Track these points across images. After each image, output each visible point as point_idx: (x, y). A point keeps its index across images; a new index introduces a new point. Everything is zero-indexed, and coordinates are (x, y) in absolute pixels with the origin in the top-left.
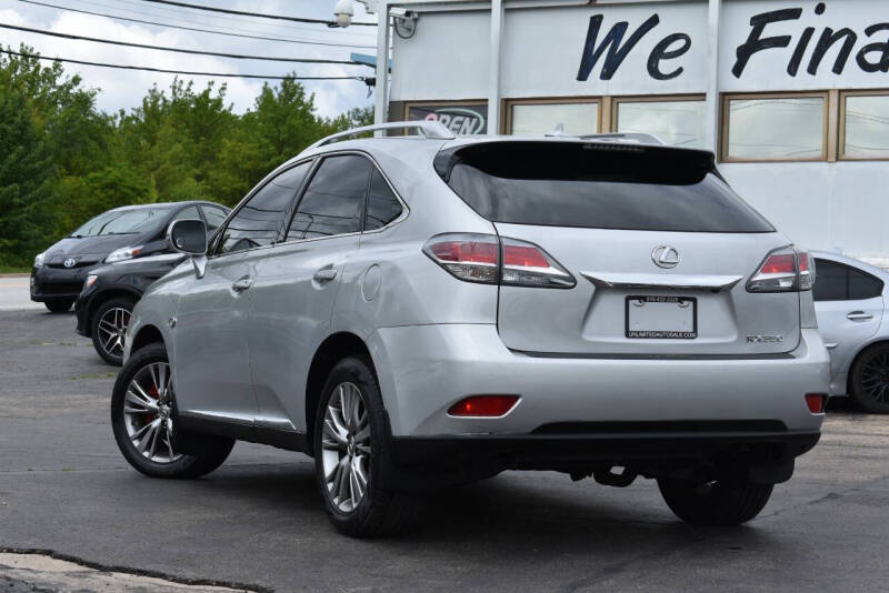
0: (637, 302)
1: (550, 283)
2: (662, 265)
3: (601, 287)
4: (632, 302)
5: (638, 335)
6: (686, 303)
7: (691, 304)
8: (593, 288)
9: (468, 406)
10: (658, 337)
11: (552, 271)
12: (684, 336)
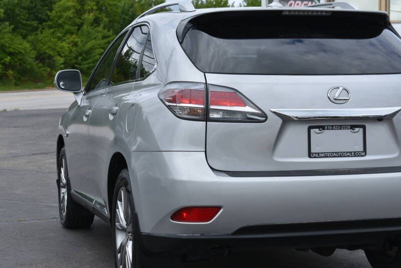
0: (317, 130)
1: (247, 119)
2: (336, 101)
3: (286, 120)
4: (312, 130)
5: (318, 155)
6: (357, 129)
7: (361, 130)
8: (280, 121)
9: (185, 214)
10: (335, 157)
11: (248, 109)
12: (356, 154)
